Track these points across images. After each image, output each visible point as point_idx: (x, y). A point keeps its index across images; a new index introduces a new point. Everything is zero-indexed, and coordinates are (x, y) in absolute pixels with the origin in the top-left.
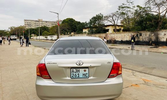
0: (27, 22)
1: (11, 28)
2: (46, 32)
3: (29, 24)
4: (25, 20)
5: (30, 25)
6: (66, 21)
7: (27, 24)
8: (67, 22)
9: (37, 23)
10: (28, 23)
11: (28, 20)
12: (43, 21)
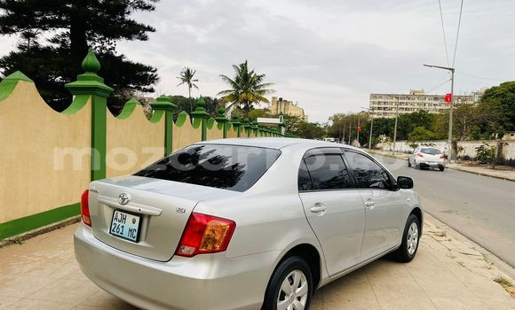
0: (377, 100)
1: (335, 119)
2: (421, 129)
3: (383, 106)
4: (374, 96)
5: (385, 109)
6: (500, 92)
7: (377, 106)
8: (503, 95)
9: (405, 101)
10: (379, 103)
11: (381, 96)
12: (425, 97)
